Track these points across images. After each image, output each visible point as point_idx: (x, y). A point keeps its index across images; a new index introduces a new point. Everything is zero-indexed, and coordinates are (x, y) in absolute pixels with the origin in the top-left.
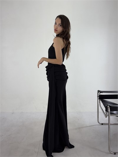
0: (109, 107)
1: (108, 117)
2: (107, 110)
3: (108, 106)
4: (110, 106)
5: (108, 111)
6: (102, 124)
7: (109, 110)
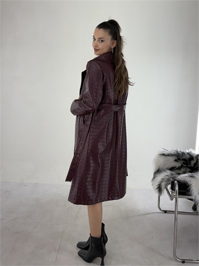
0: (177, 183)
5: (174, 190)
6: (165, 212)
7: (177, 188)
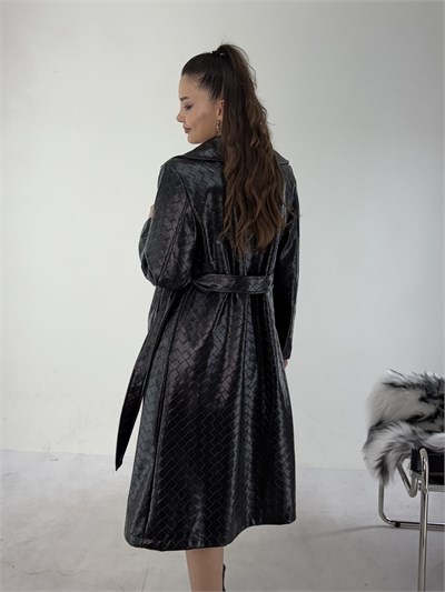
0: (426, 455)
1: (419, 493)
2: (415, 467)
3: (423, 452)
4: (429, 451)
6: (397, 524)
7: (425, 467)
